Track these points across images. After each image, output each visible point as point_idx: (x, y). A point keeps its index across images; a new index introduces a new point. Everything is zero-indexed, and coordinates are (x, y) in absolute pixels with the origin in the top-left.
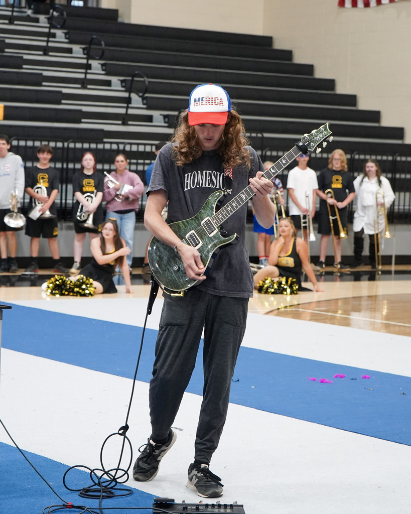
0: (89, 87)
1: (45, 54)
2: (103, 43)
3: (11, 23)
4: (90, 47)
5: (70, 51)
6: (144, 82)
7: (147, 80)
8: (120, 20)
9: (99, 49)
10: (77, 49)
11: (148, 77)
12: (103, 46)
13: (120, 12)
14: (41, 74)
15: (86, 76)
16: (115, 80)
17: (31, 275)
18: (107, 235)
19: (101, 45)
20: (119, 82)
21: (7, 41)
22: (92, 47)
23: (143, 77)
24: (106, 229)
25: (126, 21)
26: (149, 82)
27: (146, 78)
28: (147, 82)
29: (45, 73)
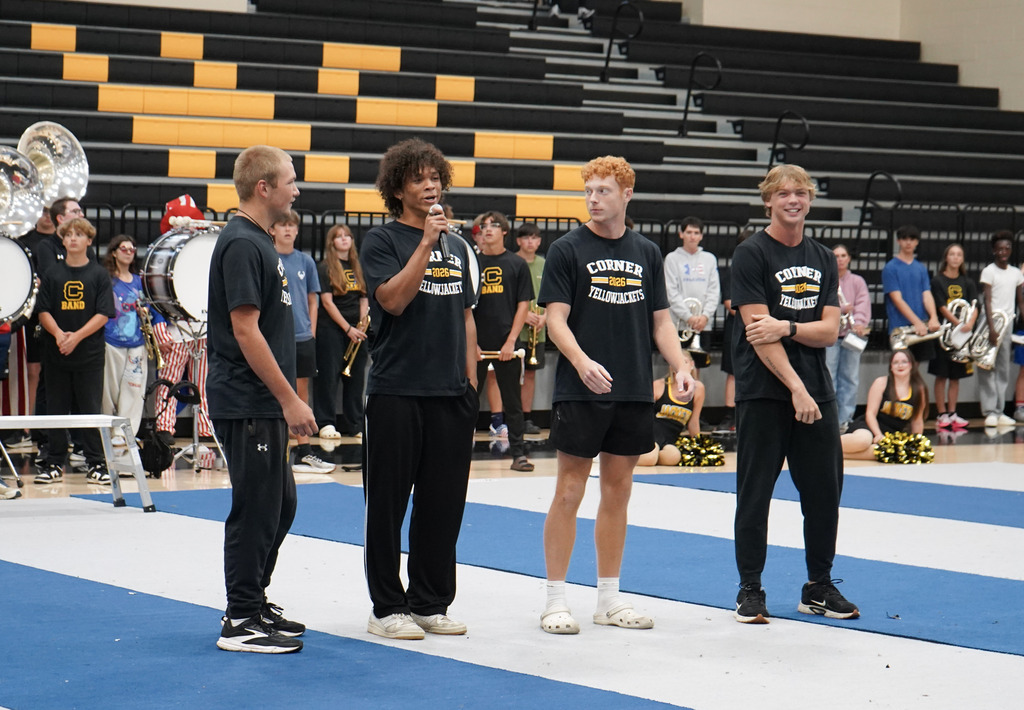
0: (690, 133)
1: (604, 80)
2: (719, 63)
3: (532, 29)
4: (693, 70)
5: (634, 74)
6: (803, 125)
7: (809, 123)
8: (684, 19)
9: (714, 73)
10: (645, 71)
11: (809, 118)
12: (720, 67)
13: (684, 7)
14: (622, 115)
15: (685, 116)
16: (722, 121)
17: (726, 435)
18: (901, 371)
19: (716, 66)
20: (730, 125)
21: (549, 60)
22: (697, 68)
23: (799, 118)
24: (897, 362)
25: (693, 21)
26: (811, 126)
27: (805, 120)
28: (807, 126)
29: (628, 113)
